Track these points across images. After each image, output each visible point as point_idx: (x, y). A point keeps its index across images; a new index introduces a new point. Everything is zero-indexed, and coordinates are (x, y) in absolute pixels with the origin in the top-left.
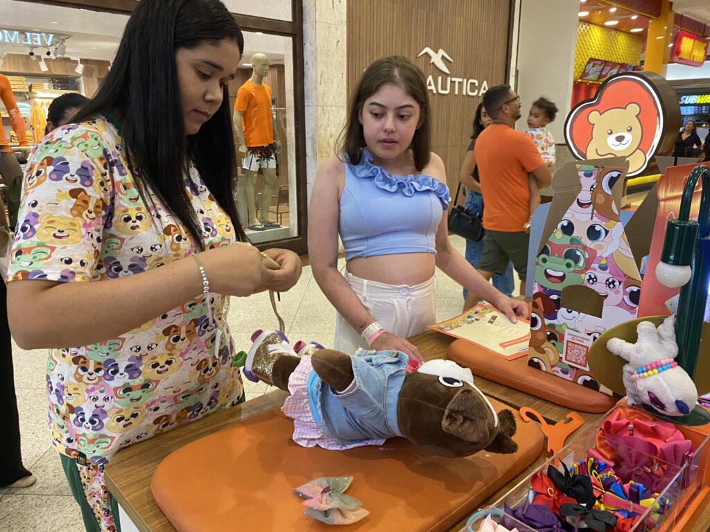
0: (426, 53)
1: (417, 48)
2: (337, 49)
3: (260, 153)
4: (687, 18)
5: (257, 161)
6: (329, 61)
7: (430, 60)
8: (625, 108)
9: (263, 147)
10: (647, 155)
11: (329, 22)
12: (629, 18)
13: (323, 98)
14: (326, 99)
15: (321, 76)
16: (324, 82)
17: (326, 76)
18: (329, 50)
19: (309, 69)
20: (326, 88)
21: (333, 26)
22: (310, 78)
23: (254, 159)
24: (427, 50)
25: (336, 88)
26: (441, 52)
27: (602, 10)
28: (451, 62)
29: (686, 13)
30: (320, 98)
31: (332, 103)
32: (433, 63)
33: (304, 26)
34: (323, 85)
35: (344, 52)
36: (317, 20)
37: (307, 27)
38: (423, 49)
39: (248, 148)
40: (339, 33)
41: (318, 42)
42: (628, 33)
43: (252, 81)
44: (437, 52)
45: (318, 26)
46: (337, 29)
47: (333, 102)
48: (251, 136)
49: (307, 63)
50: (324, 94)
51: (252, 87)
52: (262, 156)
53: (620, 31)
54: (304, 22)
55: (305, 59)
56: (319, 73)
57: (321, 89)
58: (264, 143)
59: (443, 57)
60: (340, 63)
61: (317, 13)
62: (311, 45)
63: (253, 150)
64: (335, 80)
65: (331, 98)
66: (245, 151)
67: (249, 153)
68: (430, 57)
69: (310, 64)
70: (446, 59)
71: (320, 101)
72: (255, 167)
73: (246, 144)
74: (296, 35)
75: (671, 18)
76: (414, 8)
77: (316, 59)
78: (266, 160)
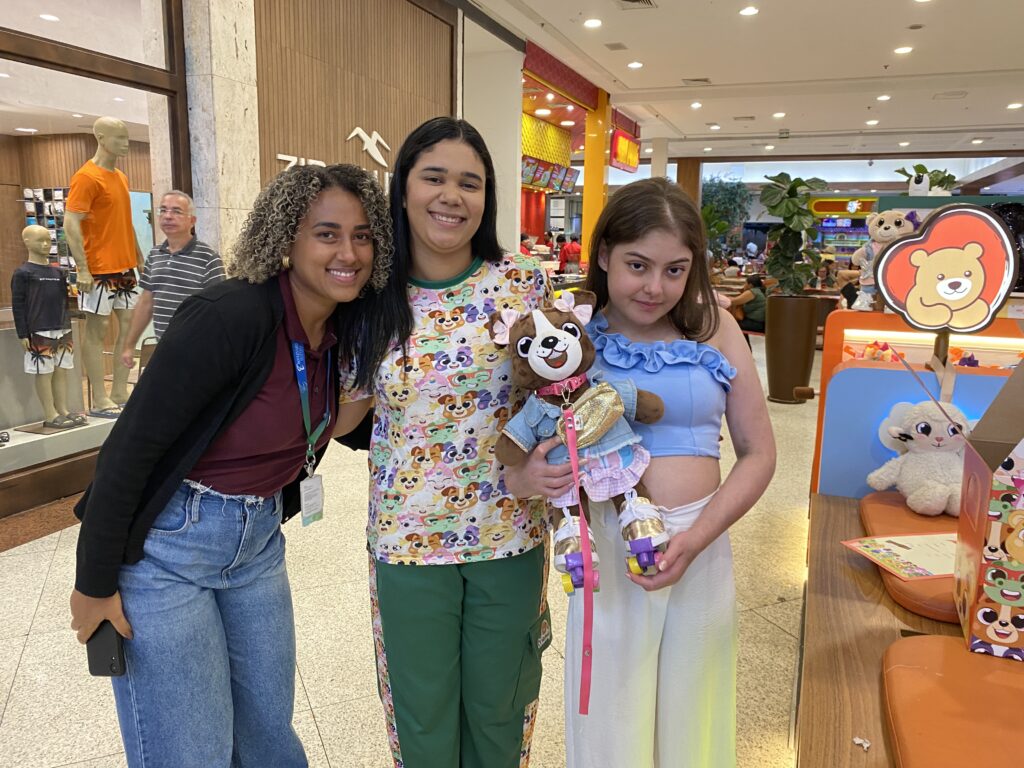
0: (357, 136)
1: (345, 127)
2: (245, 121)
3: (116, 285)
4: (620, 114)
5: (110, 297)
6: (234, 139)
7: (362, 147)
8: (963, 249)
9: (120, 274)
10: (991, 306)
11: (233, 78)
12: (564, 109)
13: (227, 195)
14: (231, 197)
15: (223, 163)
16: (228, 171)
17: (230, 162)
18: (234, 122)
19: (201, 149)
20: (232, 181)
21: (238, 85)
22: (203, 163)
23: (106, 295)
24: (358, 131)
25: (245, 181)
26: (376, 135)
27: (538, 95)
28: (387, 151)
29: (620, 108)
30: (223, 196)
31: (240, 205)
32: (366, 150)
33: (189, 80)
34: (226, 176)
35: (255, 127)
36: (214, 72)
37: (195, 83)
38: (353, 130)
39: (93, 276)
40: (247, 96)
41: (217, 107)
42: (558, 127)
43: (97, 163)
44: (370, 135)
45: (217, 82)
46: (244, 89)
47: (242, 203)
48: (99, 255)
49: (197, 140)
50: (228, 190)
51: (100, 174)
52: (119, 289)
53: (549, 123)
54: (188, 74)
55: (193, 132)
56: (220, 156)
57: (224, 181)
58: (121, 266)
59: (378, 143)
60: (250, 142)
61: (214, 62)
62: (204, 110)
63: (104, 280)
64: (245, 168)
65: (239, 197)
66: (90, 282)
67: (96, 286)
68: (363, 142)
69: (202, 140)
70: (383, 146)
71: (223, 201)
72: (106, 308)
73: (90, 269)
74: (175, 93)
75: (609, 115)
76: (339, 70)
77: (215, 134)
78: (123, 296)
